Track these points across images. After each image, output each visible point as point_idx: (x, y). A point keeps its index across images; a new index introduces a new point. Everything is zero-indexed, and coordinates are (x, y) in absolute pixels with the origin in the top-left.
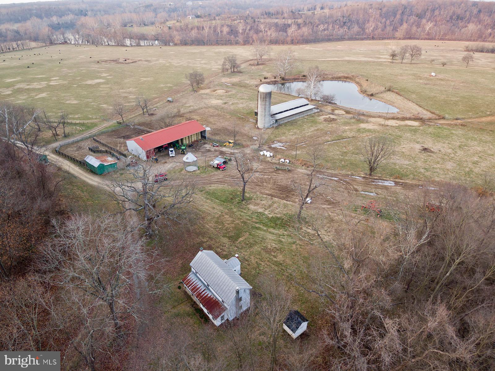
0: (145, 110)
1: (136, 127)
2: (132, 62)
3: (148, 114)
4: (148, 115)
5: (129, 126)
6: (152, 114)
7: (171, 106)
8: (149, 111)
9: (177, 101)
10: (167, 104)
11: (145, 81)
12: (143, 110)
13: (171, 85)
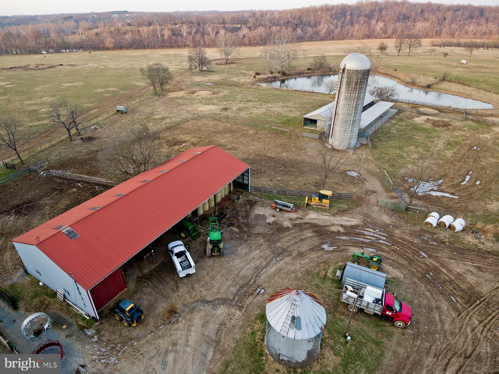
0: (73, 131)
1: (54, 172)
2: (49, 68)
3: (82, 139)
4: (81, 142)
5: (35, 171)
6: (90, 139)
7: (125, 120)
8: (82, 133)
9: (133, 111)
10: (117, 117)
11: (70, 86)
12: (69, 130)
13: (115, 89)
